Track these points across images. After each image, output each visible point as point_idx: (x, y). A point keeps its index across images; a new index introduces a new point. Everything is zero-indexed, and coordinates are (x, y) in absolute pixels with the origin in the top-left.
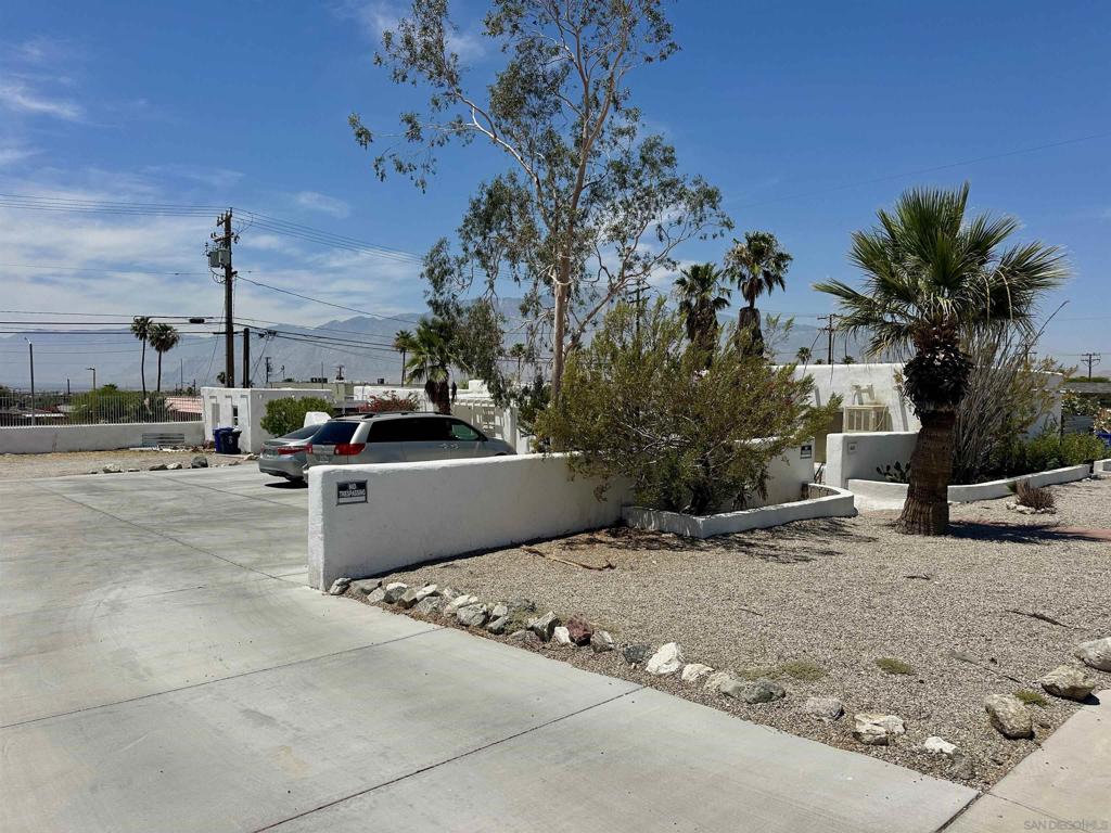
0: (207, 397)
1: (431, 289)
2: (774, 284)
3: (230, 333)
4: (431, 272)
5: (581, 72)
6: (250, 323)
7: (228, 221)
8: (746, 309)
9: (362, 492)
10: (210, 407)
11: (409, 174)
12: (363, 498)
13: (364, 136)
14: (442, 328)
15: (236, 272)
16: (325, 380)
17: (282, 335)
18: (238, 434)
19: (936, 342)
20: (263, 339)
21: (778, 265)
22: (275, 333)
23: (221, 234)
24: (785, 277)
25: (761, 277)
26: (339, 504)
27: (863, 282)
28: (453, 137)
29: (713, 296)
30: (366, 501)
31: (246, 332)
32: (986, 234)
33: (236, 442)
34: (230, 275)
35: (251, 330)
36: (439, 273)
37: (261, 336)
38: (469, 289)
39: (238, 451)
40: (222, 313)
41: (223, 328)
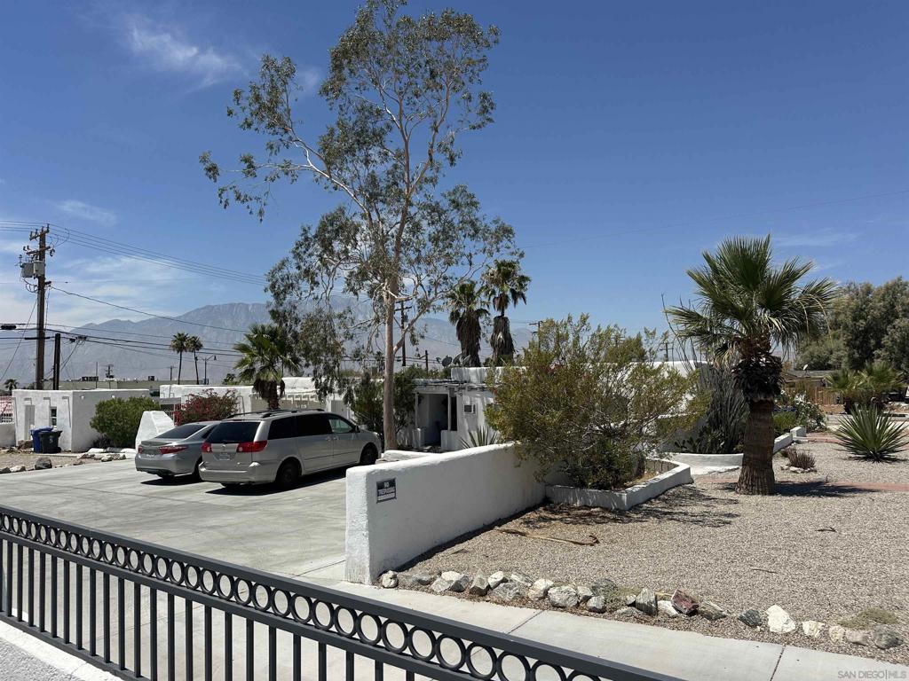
0: (18, 399)
1: (273, 300)
2: (519, 300)
3: (41, 338)
4: (273, 286)
5: (402, 131)
6: (62, 329)
7: (43, 237)
8: (499, 317)
9: (392, 489)
10: (23, 409)
11: (246, 204)
12: (393, 495)
13: (212, 171)
14: (273, 333)
15: (50, 282)
16: (95, 379)
17: (92, 339)
18: (58, 434)
19: (759, 349)
20: (74, 344)
21: (521, 285)
22: (84, 338)
23: (35, 246)
24: (526, 294)
25: (509, 293)
26: (378, 501)
27: (700, 304)
28: (282, 175)
29: (476, 307)
30: (395, 497)
31: (58, 338)
32: (794, 272)
33: (56, 441)
34: (42, 285)
35: (62, 335)
36: (280, 289)
37: (72, 340)
38: (305, 302)
39: (58, 450)
40: (35, 320)
41: (35, 334)
